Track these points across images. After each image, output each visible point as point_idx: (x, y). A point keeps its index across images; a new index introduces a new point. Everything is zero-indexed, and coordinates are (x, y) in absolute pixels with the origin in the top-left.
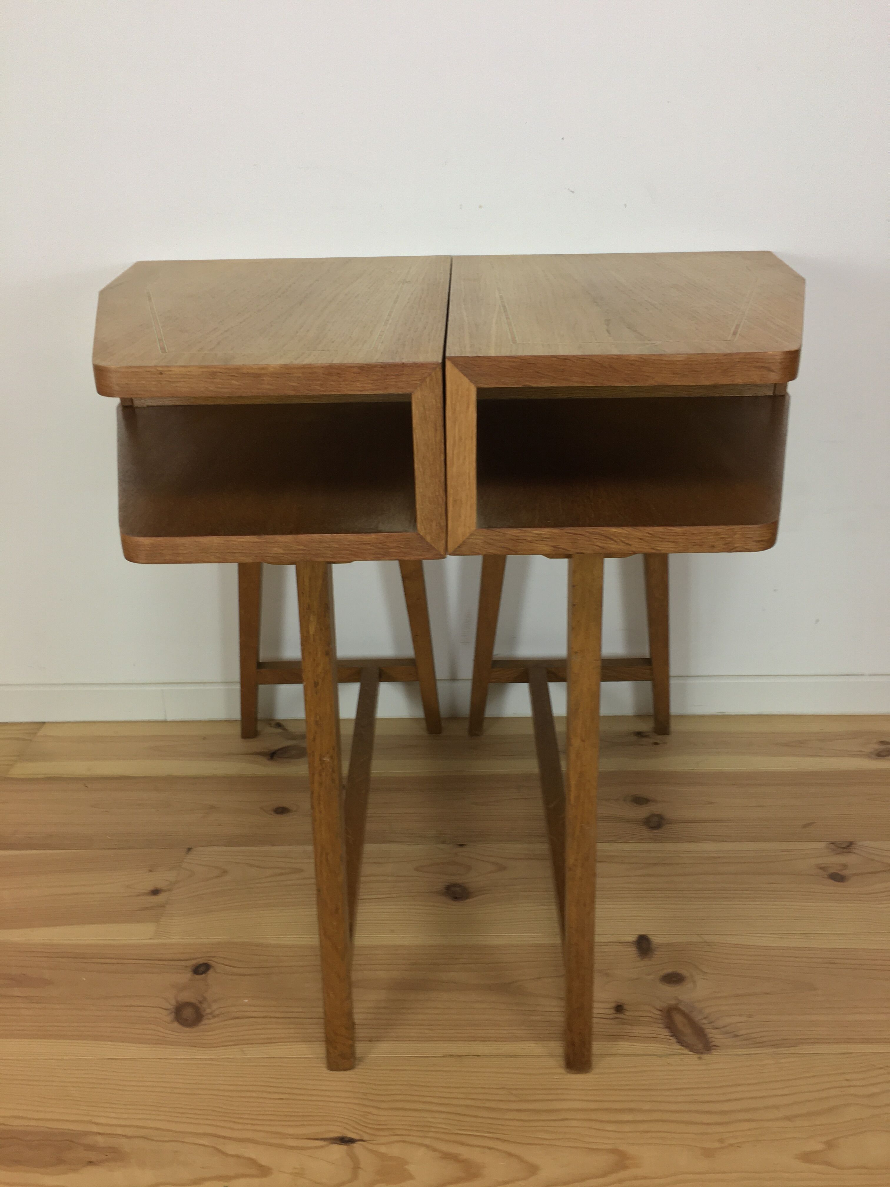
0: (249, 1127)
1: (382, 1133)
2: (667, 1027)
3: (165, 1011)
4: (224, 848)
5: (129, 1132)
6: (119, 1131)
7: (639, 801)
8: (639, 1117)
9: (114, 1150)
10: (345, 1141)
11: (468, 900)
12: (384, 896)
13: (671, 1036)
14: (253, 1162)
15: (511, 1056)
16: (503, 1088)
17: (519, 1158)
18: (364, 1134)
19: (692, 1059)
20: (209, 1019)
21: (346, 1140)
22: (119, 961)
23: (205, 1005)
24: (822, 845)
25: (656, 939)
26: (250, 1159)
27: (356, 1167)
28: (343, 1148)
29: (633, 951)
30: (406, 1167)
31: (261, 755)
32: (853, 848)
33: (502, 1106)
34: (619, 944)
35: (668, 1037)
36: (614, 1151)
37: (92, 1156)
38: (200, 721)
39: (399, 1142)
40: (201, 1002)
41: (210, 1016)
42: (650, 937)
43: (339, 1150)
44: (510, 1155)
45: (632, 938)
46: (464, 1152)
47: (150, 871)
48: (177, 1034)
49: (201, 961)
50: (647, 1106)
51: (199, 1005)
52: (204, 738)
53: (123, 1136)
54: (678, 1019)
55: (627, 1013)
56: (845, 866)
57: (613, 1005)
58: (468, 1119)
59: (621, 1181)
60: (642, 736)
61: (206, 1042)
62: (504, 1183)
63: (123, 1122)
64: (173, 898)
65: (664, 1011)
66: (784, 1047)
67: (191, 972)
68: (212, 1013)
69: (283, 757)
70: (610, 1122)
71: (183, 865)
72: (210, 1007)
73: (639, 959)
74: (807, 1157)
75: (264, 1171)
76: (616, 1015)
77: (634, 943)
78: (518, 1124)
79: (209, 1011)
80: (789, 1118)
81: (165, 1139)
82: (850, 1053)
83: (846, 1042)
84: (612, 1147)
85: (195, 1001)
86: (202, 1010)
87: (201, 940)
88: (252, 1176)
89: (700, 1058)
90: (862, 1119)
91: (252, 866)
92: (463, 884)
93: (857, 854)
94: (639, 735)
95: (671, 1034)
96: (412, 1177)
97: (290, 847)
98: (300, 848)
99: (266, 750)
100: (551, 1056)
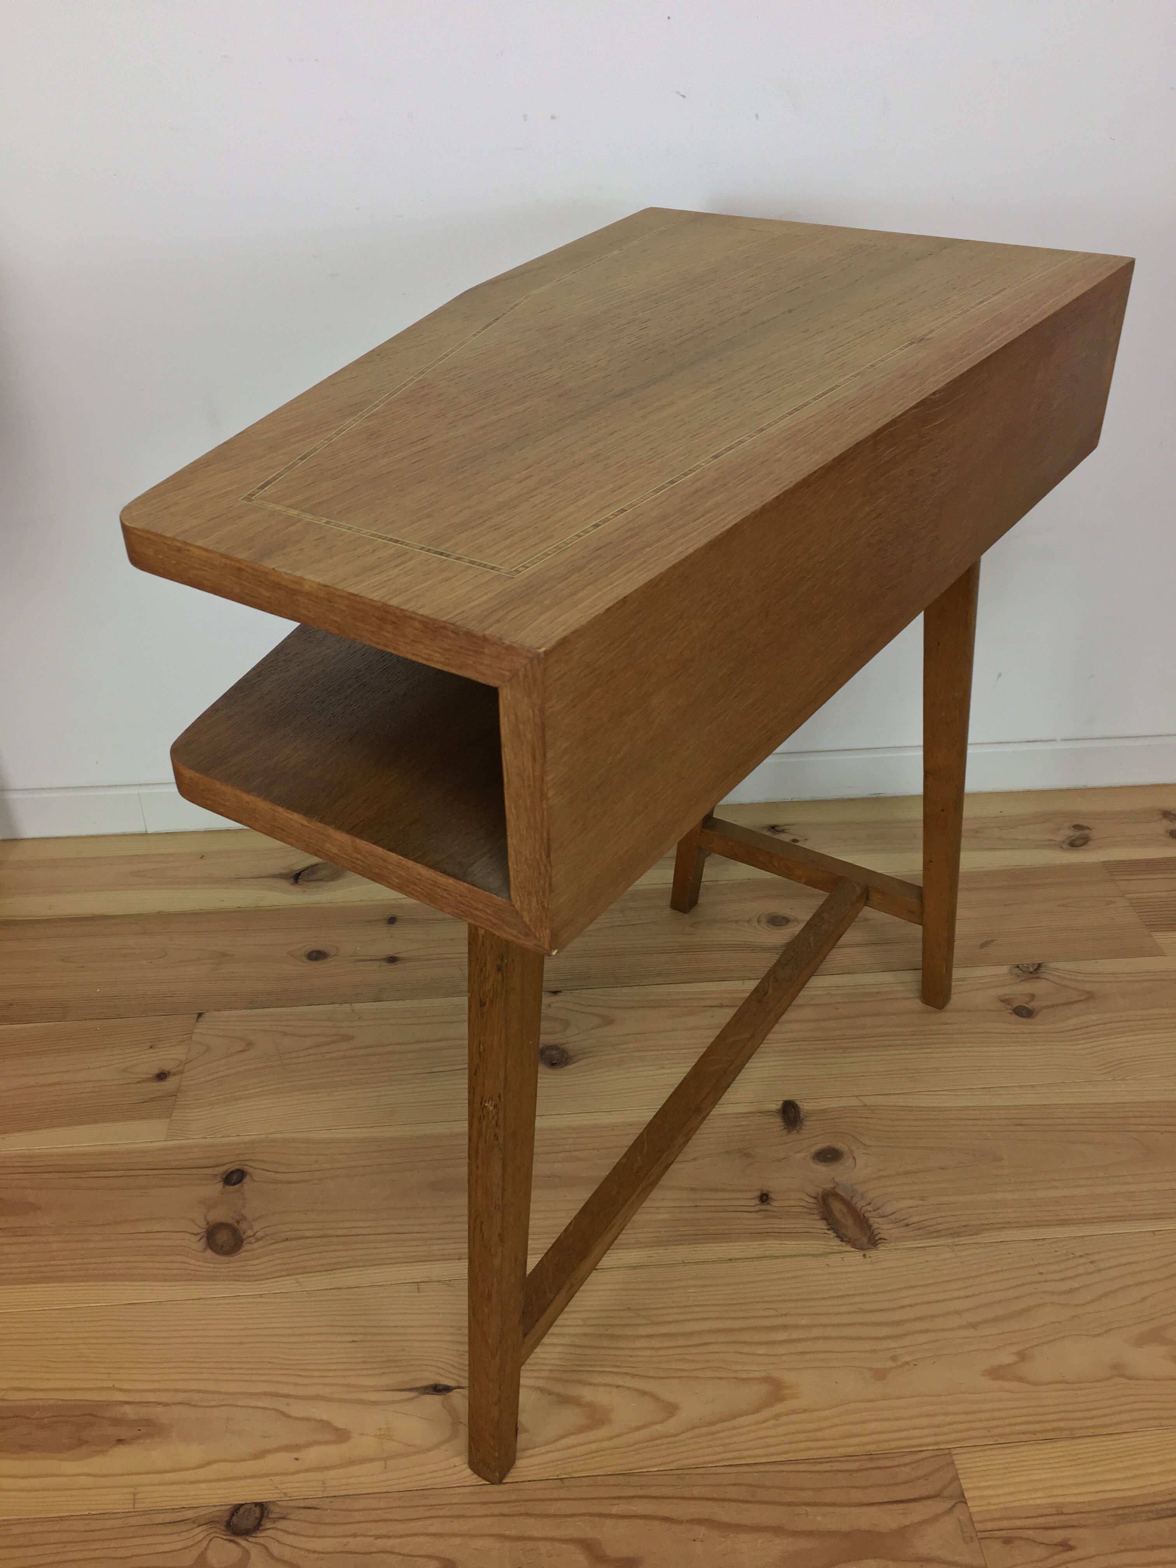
0: (316, 1380)
2: (822, 1219)
3: (193, 1236)
4: (245, 1012)
5: (164, 1398)
6: (152, 1398)
7: (776, 921)
8: (795, 1335)
9: (148, 1422)
10: (438, 1389)
11: (566, 1067)
12: (462, 1066)
13: (829, 1230)
14: (325, 1425)
15: (636, 1268)
16: (629, 1309)
17: (655, 1398)
18: (461, 1380)
19: (855, 1257)
20: (250, 1243)
21: (440, 1388)
22: (126, 1173)
23: (244, 1226)
24: (1005, 969)
25: (805, 1106)
26: (321, 1421)
27: (455, 1422)
28: (437, 1399)
29: (778, 1121)
31: (283, 878)
32: (1042, 972)
33: (632, 1331)
34: (761, 1114)
35: (826, 1231)
36: (768, 1380)
37: (122, 1433)
38: (194, 832)
40: (238, 1222)
41: (252, 1240)
42: (798, 1103)
43: (432, 1402)
44: (644, 1393)
45: (776, 1106)
46: (587, 1393)
47: (151, 1047)
48: (212, 1265)
49: (232, 1167)
50: (804, 1321)
51: (236, 1226)
52: (202, 857)
53: (159, 1403)
54: (836, 1206)
55: (775, 1204)
56: (1032, 997)
57: (758, 1194)
59: (777, 1416)
60: (777, 831)
61: (251, 1273)
62: (638, 1428)
63: (156, 1386)
64: (185, 1083)
65: (819, 1197)
66: (965, 1236)
67: (222, 1183)
68: (254, 1235)
69: (311, 881)
70: (761, 1343)
71: (194, 1037)
72: (251, 1227)
73: (785, 1132)
74: (996, 1373)
75: (341, 1435)
76: (764, 1207)
77: (778, 1112)
78: (649, 1353)
79: (249, 1233)
80: (973, 1326)
81: (214, 1403)
82: (1044, 1239)
83: (1038, 1226)
84: (764, 1374)
85: (230, 1221)
86: (241, 1233)
87: (230, 1139)
88: (327, 1443)
89: (864, 1256)
90: (1060, 1322)
91: (285, 1034)
92: (561, 1045)
93: (1049, 980)
94: (773, 830)
95: (829, 1227)
96: (525, 1430)
97: (335, 1006)
98: (346, 1007)
99: (288, 871)
100: (685, 1263)
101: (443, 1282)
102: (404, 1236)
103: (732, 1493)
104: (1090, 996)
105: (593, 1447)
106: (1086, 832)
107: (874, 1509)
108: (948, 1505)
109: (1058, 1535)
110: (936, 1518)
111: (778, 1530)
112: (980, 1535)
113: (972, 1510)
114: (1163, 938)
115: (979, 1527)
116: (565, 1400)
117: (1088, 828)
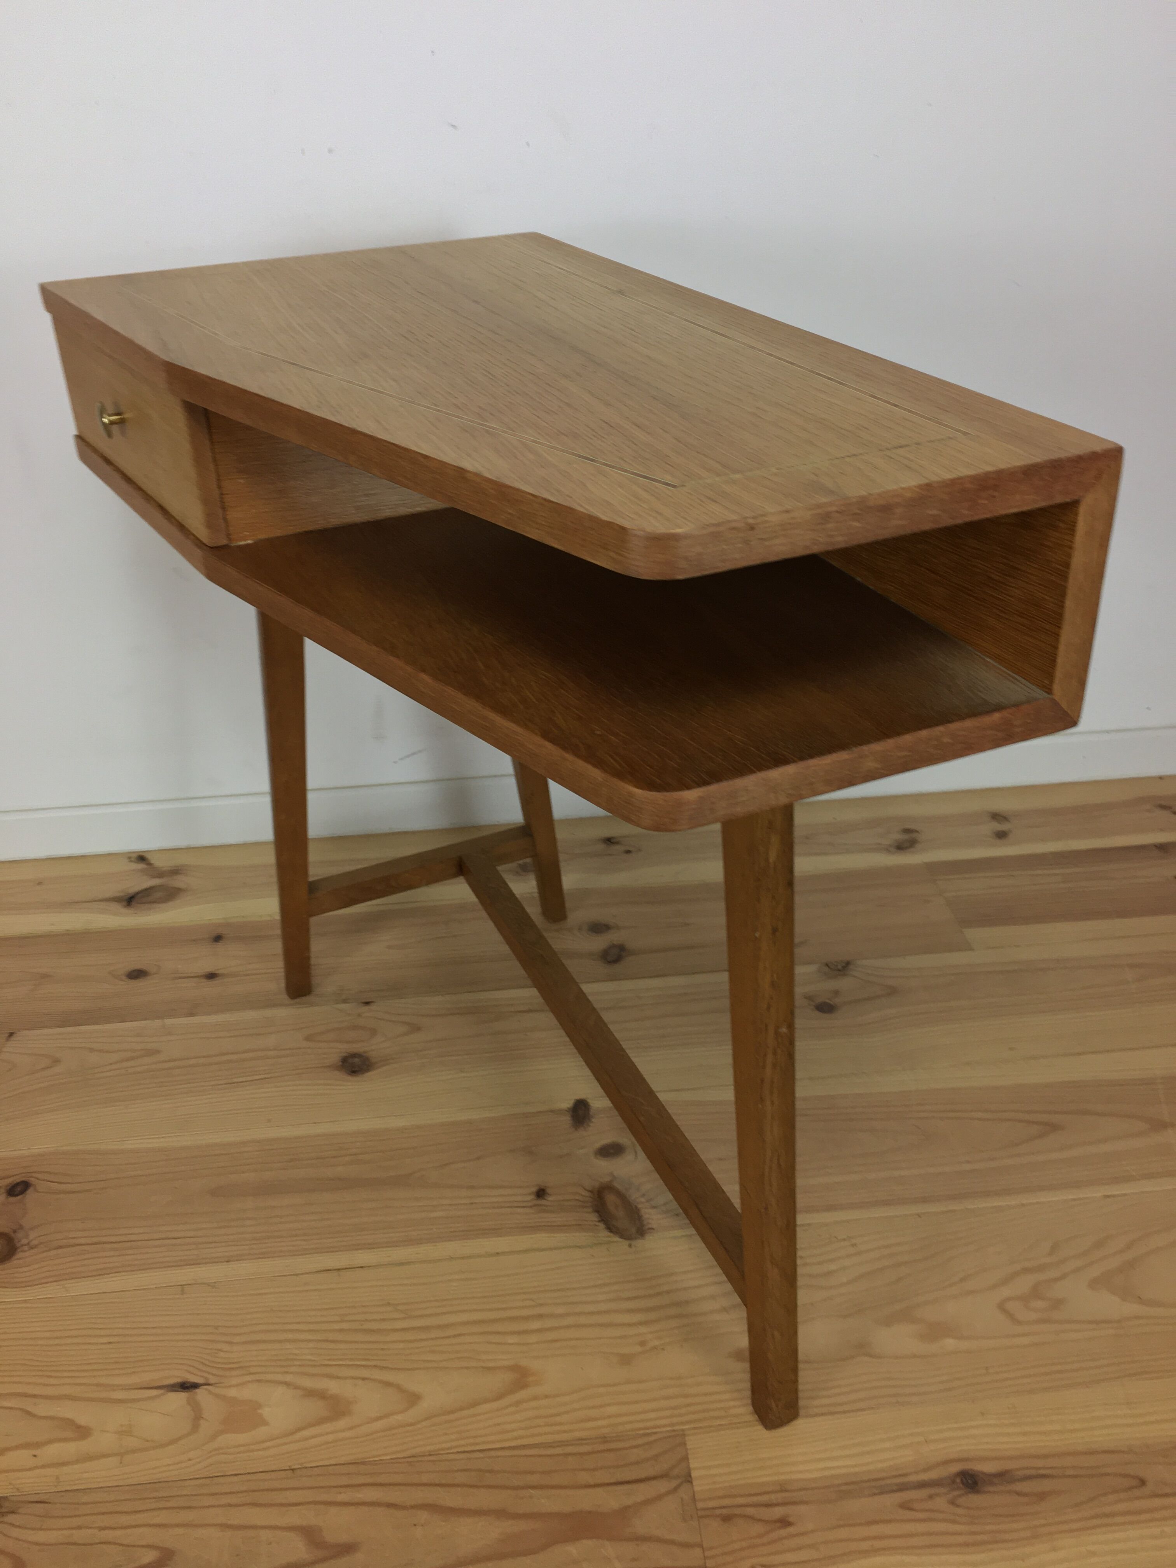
0: (68, 1381)
1: (234, 1373)
2: (596, 1211)
4: (57, 1030)
7: (598, 928)
8: (549, 1323)
10: (186, 1387)
11: (367, 1074)
12: (262, 1077)
13: (599, 1221)
14: (70, 1423)
15: (402, 1264)
16: (389, 1304)
17: (399, 1388)
18: (210, 1377)
19: (621, 1247)
20: (23, 1251)
21: (188, 1385)
23: (20, 1234)
24: (814, 968)
25: (595, 1104)
26: (66, 1420)
27: (197, 1417)
28: (182, 1396)
29: (567, 1119)
30: (260, 1411)
31: (116, 901)
32: (850, 970)
33: (385, 1326)
34: (551, 1113)
35: (597, 1223)
36: (515, 1368)
39: (252, 1381)
40: (15, 1232)
41: (26, 1248)
42: (589, 1101)
43: (177, 1399)
44: (388, 1384)
45: (568, 1104)
46: (333, 1387)
49: (18, 1179)
50: (560, 1310)
51: (13, 1235)
52: (40, 883)
54: (611, 1199)
55: (550, 1199)
56: (836, 993)
57: (534, 1189)
58: (342, 1346)
59: (518, 1403)
60: (612, 843)
61: (18, 1280)
62: (378, 1419)
65: (595, 1191)
67: (5, 1194)
68: (28, 1244)
69: (144, 903)
70: (514, 1333)
72: (27, 1236)
73: (572, 1129)
75: (82, 1432)
76: (536, 1202)
77: (569, 1110)
78: (401, 1345)
79: (24, 1241)
82: (809, 1224)
83: (807, 1211)
84: (511, 1363)
85: (6, 1230)
86: (16, 1241)
87: (21, 1152)
88: (66, 1440)
89: (630, 1246)
90: (812, 1304)
91: (92, 1050)
92: (365, 1052)
93: (854, 976)
94: (608, 842)
95: (600, 1219)
96: (265, 1423)
97: (145, 1022)
98: (158, 1023)
99: (122, 894)
100: (451, 1258)
101: (208, 1284)
102: (178, 1241)
103: (461, 1478)
104: (893, 991)
105: (330, 1438)
106: (915, 835)
107: (599, 1490)
108: (674, 1483)
109: (779, 1512)
110: (660, 1497)
111: (501, 1514)
112: (700, 1513)
113: (697, 1489)
114: (974, 934)
115: (700, 1505)
116: (310, 1393)
117: (917, 832)
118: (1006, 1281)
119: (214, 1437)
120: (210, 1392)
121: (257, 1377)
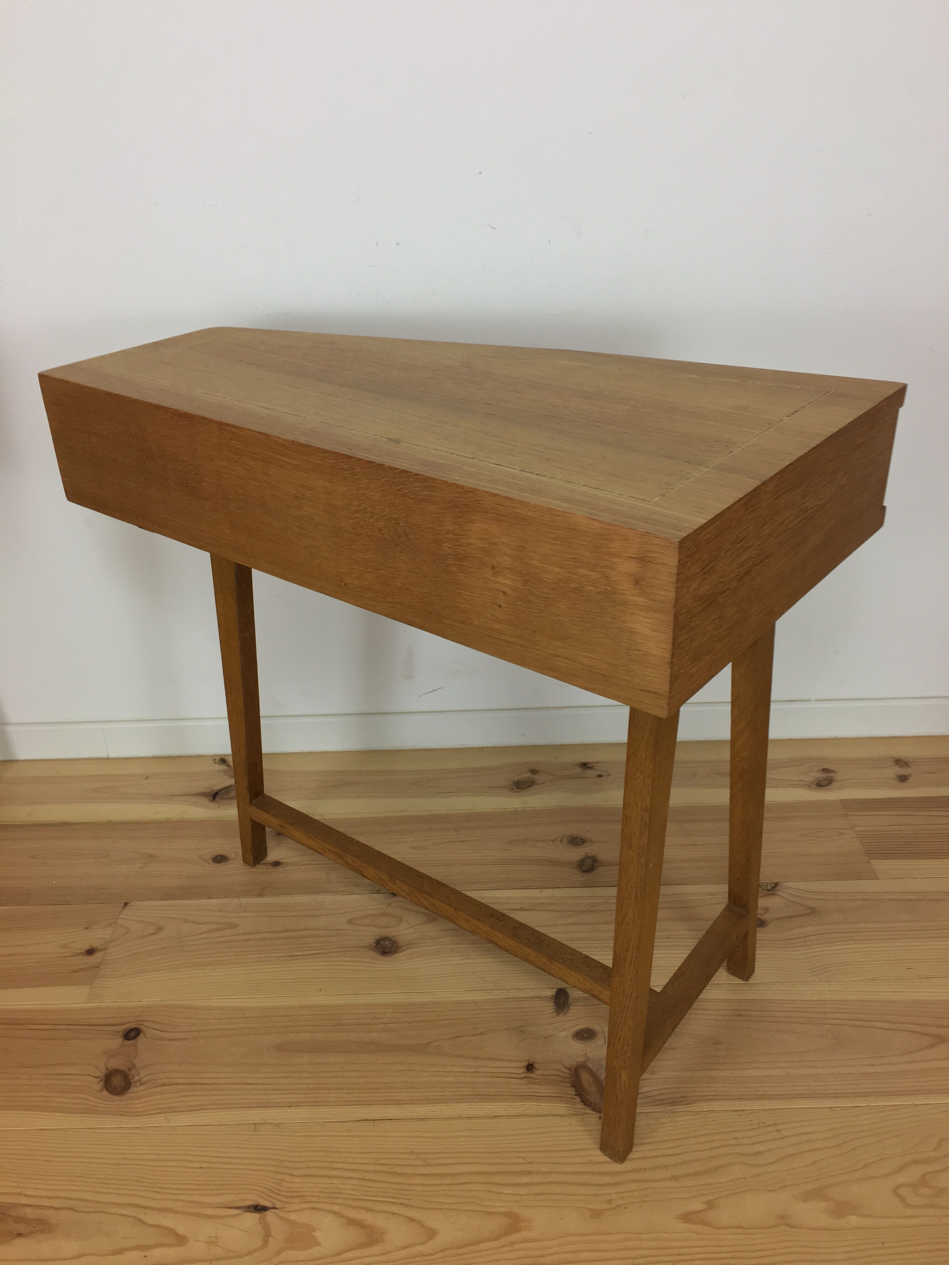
0: (169, 1196)
1: (294, 1200)
2: (573, 1086)
3: (95, 1079)
4: (160, 902)
5: (56, 1203)
6: (47, 1203)
7: (576, 841)
8: (536, 1179)
9: (41, 1222)
10: (258, 1209)
11: (395, 956)
12: (315, 952)
13: (576, 1095)
14: (171, 1232)
15: (422, 1119)
16: (412, 1152)
17: (420, 1223)
18: (276, 1202)
19: (593, 1117)
20: (136, 1086)
21: (260, 1207)
22: (54, 1027)
23: (133, 1072)
25: (574, 993)
26: (168, 1229)
27: (267, 1235)
28: (257, 1216)
29: (550, 1006)
30: (314, 1234)
31: (204, 796)
32: (779, 890)
33: (409, 1170)
34: (538, 999)
35: (574, 1096)
36: (508, 1214)
37: (21, 1228)
38: (144, 758)
39: (308, 1208)
40: (130, 1069)
41: (138, 1084)
42: (568, 991)
43: (253, 1218)
44: (412, 1220)
45: (551, 992)
46: (369, 1218)
47: (86, 928)
48: (106, 1102)
49: (132, 1026)
50: (545, 1168)
51: (128, 1072)
52: (146, 778)
53: (51, 1207)
54: (585, 1077)
55: (537, 1072)
56: (767, 910)
57: (525, 1064)
58: (377, 1185)
59: (513, 1243)
60: (588, 768)
61: (132, 1110)
62: (404, 1248)
63: (51, 1194)
64: (107, 958)
65: (572, 1069)
66: (682, 1105)
67: (122, 1038)
68: (140, 1080)
69: (225, 799)
70: (508, 1185)
71: (119, 922)
72: (138, 1074)
73: (555, 1014)
74: (687, 1217)
75: (181, 1240)
76: (527, 1075)
77: (552, 997)
78: (422, 1188)
79: (137, 1078)
80: (675, 1178)
81: (90, 1210)
82: (743, 1110)
83: (741, 1099)
84: (507, 1210)
85: (124, 1068)
86: (131, 1077)
87: (134, 1003)
88: (169, 1245)
90: (745, 1179)
91: (186, 921)
92: (394, 937)
93: (780, 896)
94: (584, 767)
95: (576, 1093)
96: (319, 1244)
97: (227, 900)
98: (236, 901)
99: (209, 791)
100: (460, 1118)
101: (276, 1125)
102: (252, 1087)
104: (812, 911)
105: (367, 1260)
106: (832, 774)
114: (879, 865)
116: (352, 1222)
117: (833, 772)
118: (899, 1170)
119: (279, 1253)
120: (277, 1215)
121: (312, 1205)
